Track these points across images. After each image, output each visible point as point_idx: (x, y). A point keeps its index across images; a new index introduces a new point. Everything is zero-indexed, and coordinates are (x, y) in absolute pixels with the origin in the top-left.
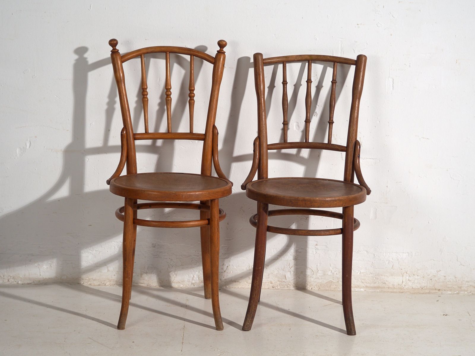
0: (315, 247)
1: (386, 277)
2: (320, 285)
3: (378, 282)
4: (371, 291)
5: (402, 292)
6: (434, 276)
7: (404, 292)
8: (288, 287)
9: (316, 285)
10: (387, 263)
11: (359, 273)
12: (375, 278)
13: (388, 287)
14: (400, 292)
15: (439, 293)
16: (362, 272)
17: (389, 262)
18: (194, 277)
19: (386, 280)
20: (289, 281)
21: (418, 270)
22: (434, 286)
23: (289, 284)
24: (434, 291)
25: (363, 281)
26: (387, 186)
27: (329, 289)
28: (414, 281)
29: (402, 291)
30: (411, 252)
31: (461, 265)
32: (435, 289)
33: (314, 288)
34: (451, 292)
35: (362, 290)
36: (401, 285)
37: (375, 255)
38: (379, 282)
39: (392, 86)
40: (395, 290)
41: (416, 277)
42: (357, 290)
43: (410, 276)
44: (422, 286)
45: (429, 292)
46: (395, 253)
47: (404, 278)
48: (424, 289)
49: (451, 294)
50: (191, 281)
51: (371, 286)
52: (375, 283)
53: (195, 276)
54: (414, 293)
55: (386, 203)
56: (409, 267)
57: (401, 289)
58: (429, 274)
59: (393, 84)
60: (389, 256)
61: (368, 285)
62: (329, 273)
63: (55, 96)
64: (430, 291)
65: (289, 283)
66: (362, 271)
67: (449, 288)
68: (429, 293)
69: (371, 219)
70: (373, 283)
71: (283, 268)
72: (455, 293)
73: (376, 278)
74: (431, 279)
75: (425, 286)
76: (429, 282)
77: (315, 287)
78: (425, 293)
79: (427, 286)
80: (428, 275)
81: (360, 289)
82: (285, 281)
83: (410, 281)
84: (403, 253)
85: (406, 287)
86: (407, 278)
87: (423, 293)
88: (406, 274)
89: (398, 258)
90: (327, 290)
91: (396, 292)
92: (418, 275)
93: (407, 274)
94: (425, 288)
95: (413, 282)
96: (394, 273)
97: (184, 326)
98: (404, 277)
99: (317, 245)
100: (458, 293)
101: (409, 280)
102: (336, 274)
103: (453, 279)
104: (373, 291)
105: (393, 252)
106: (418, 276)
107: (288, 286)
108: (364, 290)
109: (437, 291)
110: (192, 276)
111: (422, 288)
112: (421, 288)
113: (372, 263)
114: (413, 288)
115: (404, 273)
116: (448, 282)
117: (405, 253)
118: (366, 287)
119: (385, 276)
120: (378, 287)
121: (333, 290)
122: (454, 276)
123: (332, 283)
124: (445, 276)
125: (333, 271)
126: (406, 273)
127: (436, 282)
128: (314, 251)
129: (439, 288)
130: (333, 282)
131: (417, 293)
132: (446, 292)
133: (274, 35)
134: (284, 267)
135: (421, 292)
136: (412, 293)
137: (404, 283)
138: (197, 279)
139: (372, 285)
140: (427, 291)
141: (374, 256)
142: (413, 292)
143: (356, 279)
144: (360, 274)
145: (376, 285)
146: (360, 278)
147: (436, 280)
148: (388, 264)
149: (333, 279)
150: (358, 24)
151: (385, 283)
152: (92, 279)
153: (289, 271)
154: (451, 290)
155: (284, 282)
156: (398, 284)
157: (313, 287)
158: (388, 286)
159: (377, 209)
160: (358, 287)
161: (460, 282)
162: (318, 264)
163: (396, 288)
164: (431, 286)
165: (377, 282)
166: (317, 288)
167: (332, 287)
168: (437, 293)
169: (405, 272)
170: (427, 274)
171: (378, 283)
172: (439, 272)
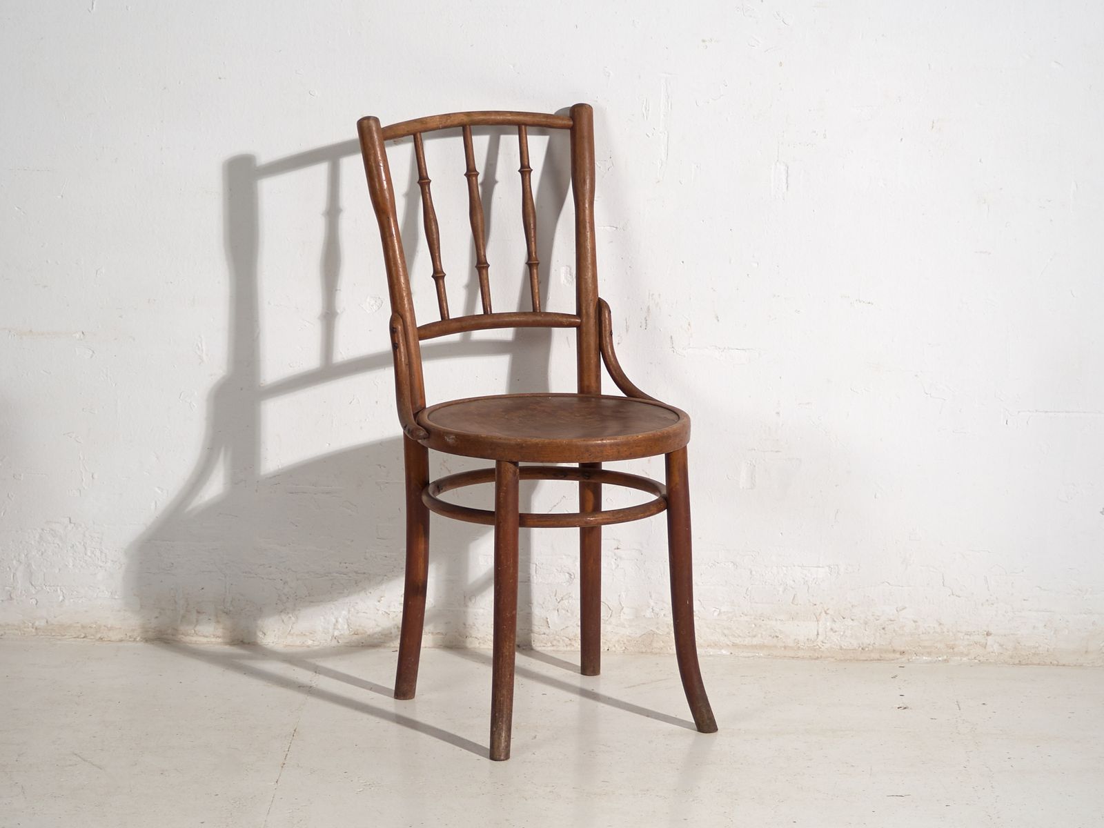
0: (615, 554)
1: (779, 622)
2: (628, 641)
3: (762, 634)
4: (745, 654)
5: (818, 658)
6: (891, 621)
7: (821, 657)
8: (553, 646)
9: (618, 641)
10: (781, 589)
11: (716, 614)
12: (753, 625)
13: (783, 645)
14: (811, 658)
15: (903, 659)
16: (724, 612)
17: (785, 590)
18: (337, 622)
19: (780, 630)
20: (556, 632)
21: (852, 606)
22: (890, 643)
23: (555, 639)
24: (892, 656)
25: (726, 632)
26: (778, 413)
27: (649, 651)
28: (844, 632)
29: (817, 655)
30: (837, 565)
31: (953, 594)
32: (894, 651)
33: (614, 649)
34: (930, 658)
35: (724, 652)
36: (813, 642)
37: (754, 573)
38: (764, 633)
39: (785, 181)
40: (800, 654)
41: (851, 623)
42: (711, 653)
43: (835, 619)
44: (863, 644)
45: (879, 658)
46: (799, 566)
47: (820, 626)
48: (868, 650)
49: (930, 662)
50: (331, 631)
51: (746, 643)
52: (755, 636)
53: (340, 620)
54: (846, 660)
55: (777, 452)
56: (833, 599)
57: (815, 650)
58: (878, 616)
59: (787, 177)
60: (785, 574)
61: (738, 641)
62: (648, 614)
63: (16, 208)
64: (882, 655)
65: (557, 637)
66: (723, 610)
67: (925, 647)
68: (878, 660)
69: (743, 488)
70: (749, 636)
71: (541, 603)
72: (940, 659)
73: (756, 625)
74: (883, 629)
75: (869, 644)
76: (878, 634)
77: (616, 646)
78: (871, 660)
79: (874, 643)
80: (877, 618)
81: (720, 649)
82: (547, 631)
83: (835, 632)
84: (819, 567)
85: (827, 646)
86: (828, 624)
87: (867, 660)
88: (825, 615)
89: (806, 579)
90: (642, 652)
91: (803, 658)
92: (853, 618)
93: (829, 616)
94: (871, 647)
95: (842, 633)
96: (797, 614)
97: (295, 731)
98: (820, 623)
99: (618, 548)
100: (947, 661)
101: (832, 629)
102: (664, 615)
103: (934, 628)
104: (750, 655)
105: (794, 566)
106: (852, 620)
107: (555, 643)
108: (728, 653)
109: (898, 655)
110: (334, 620)
111: (862, 649)
112: (860, 649)
113: (748, 589)
114: (841, 648)
115: (821, 613)
116: (923, 633)
117: (823, 567)
118: (734, 645)
119: (776, 620)
120: (762, 647)
121: (656, 654)
122: (937, 621)
123: (655, 635)
124: (915, 622)
125: (657, 610)
126: (826, 613)
127: (894, 634)
128: (613, 563)
129: (903, 649)
130: (657, 634)
131: (851, 660)
132: (918, 657)
133: (512, 67)
134: (545, 599)
135: (861, 659)
136: (841, 660)
137: (820, 638)
138: (346, 627)
139: (747, 641)
140: (875, 655)
141: (751, 572)
142: (842, 658)
143: (709, 628)
144: (718, 615)
145: (755, 641)
146: (718, 624)
147: (894, 631)
148: (783, 592)
149: (658, 628)
150: (704, 41)
151: (777, 637)
152: (105, 626)
153: (554, 609)
154: (929, 654)
155: (544, 634)
156: (808, 639)
157: (610, 646)
158: (784, 642)
159: (755, 466)
160: (715, 645)
161: (951, 634)
162: (623, 593)
163: (802, 649)
164: (884, 644)
165: (760, 635)
166: (621, 648)
167: (655, 645)
168: (898, 659)
169: (824, 613)
170: (873, 615)
171: (762, 637)
172: (900, 610)
